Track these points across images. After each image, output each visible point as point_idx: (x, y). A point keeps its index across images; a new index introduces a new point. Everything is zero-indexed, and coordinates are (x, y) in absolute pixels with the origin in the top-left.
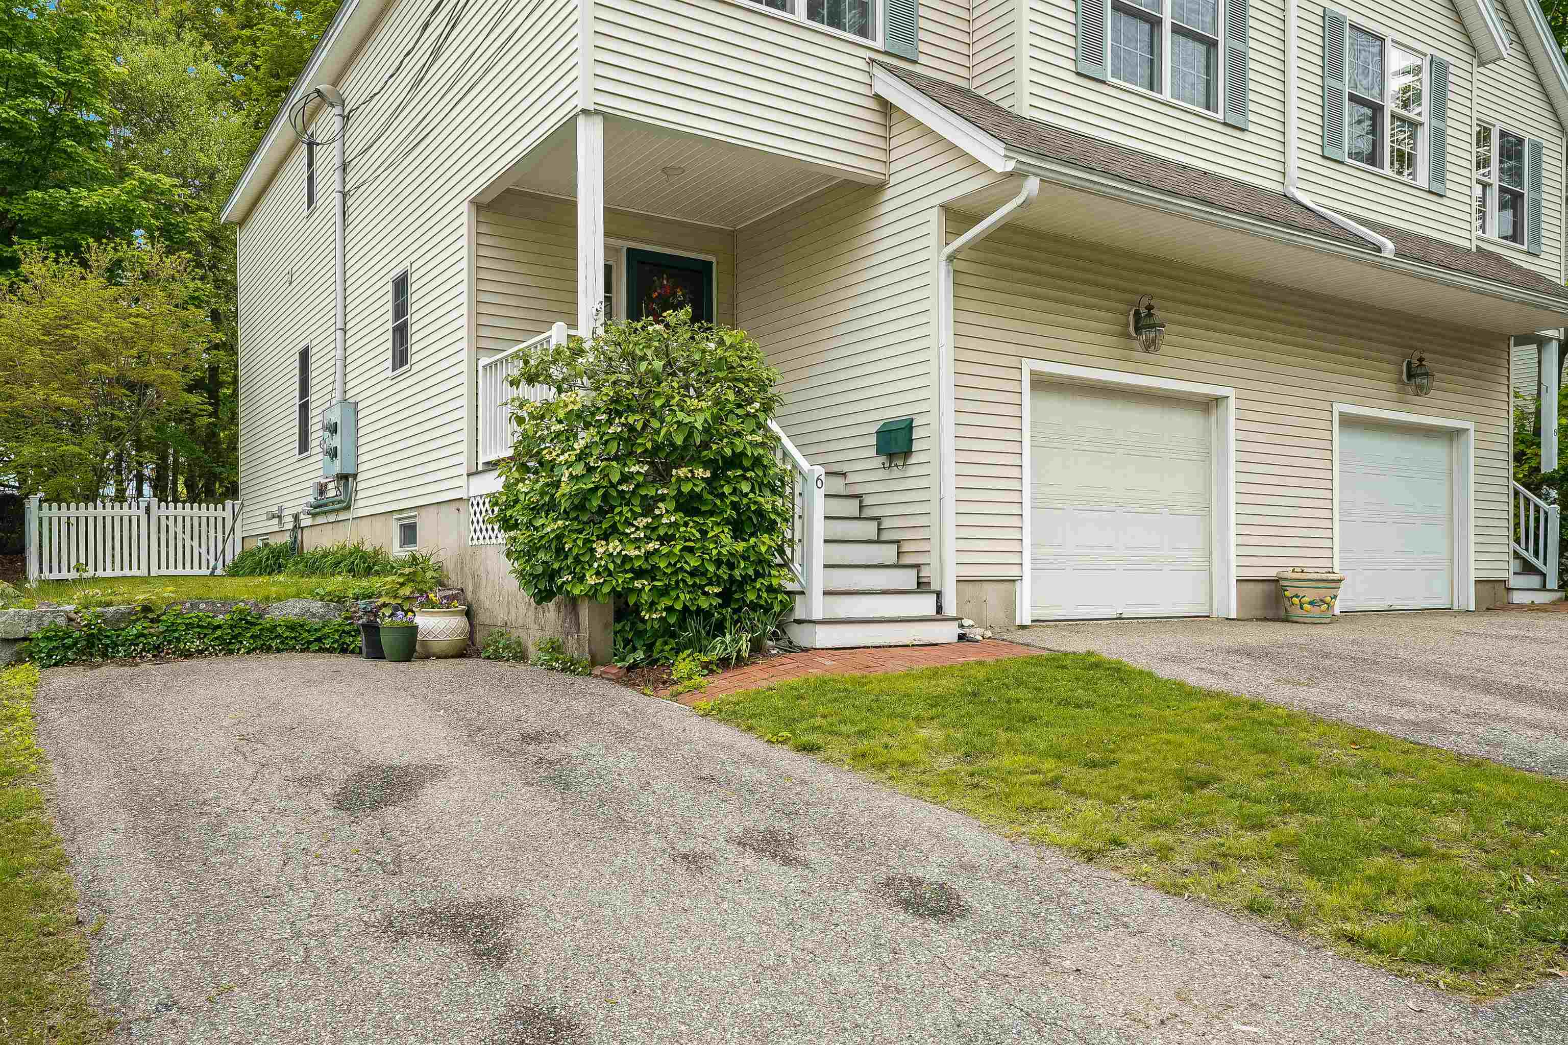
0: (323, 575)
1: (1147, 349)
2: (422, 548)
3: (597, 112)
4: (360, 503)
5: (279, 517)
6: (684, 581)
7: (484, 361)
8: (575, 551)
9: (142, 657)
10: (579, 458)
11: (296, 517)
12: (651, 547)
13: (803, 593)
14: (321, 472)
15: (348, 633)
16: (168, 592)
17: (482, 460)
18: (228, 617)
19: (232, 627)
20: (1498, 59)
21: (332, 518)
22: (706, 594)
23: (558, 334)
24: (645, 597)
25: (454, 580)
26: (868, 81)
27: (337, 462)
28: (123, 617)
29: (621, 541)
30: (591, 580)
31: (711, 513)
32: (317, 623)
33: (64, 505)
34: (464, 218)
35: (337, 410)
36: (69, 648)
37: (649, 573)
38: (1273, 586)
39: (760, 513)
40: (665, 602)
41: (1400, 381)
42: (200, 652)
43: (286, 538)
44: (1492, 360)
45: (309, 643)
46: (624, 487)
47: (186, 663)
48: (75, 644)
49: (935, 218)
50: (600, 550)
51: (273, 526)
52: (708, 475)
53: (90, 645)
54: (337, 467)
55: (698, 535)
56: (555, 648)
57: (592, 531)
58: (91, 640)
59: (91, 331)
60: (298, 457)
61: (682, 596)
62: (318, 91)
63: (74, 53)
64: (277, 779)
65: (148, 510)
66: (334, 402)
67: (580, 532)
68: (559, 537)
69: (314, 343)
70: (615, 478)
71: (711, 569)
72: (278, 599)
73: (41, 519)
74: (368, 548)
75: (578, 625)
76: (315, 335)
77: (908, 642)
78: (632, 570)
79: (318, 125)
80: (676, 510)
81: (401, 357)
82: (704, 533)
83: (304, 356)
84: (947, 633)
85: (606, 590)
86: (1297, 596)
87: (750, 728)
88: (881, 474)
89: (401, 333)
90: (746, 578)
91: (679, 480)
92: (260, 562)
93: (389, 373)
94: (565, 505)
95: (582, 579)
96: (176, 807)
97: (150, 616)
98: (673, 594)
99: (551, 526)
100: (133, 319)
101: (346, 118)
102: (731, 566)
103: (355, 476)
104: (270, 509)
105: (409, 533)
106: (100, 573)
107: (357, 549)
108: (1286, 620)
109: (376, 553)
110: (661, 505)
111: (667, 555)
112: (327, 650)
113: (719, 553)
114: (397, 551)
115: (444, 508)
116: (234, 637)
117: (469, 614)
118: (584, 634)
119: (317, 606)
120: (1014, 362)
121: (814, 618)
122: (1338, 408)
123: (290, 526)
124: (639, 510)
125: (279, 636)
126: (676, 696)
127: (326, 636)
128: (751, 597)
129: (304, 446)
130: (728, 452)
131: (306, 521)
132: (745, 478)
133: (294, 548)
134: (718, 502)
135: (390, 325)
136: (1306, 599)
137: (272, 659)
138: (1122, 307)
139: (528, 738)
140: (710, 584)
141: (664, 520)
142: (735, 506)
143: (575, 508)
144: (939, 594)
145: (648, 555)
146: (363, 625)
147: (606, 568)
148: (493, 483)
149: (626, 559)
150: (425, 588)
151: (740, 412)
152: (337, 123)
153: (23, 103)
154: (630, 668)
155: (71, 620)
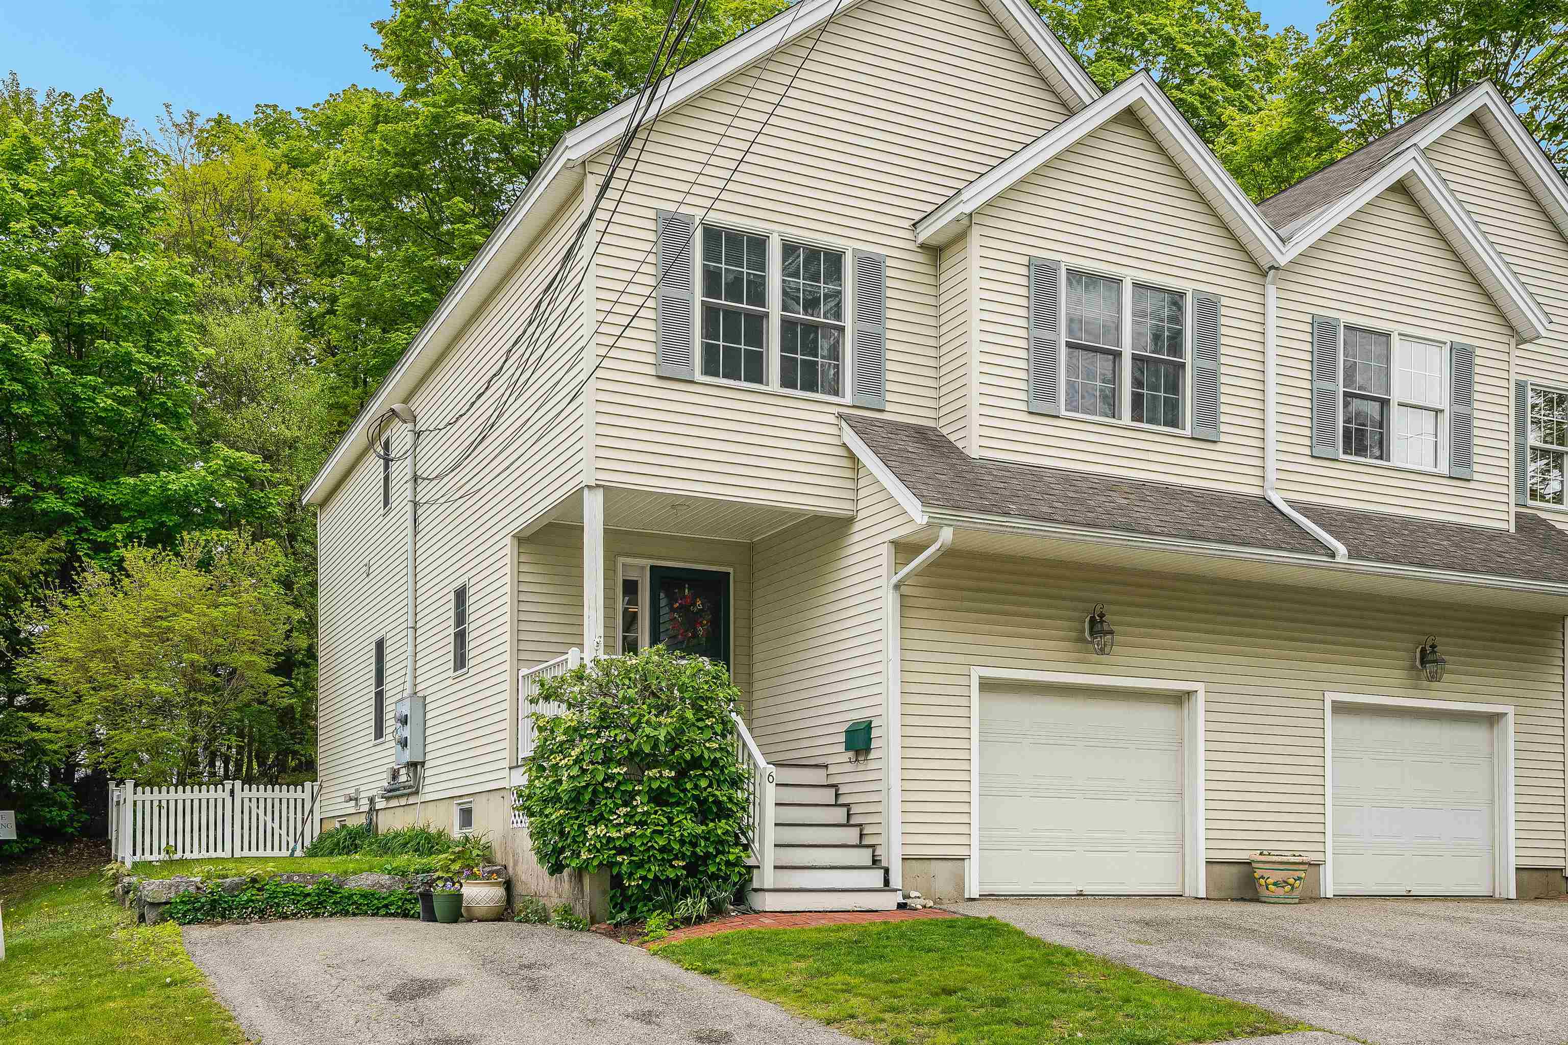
0: (394, 855)
1: (1102, 651)
2: (474, 831)
3: (598, 486)
4: (426, 790)
5: (356, 799)
6: (655, 857)
7: (524, 671)
8: (572, 834)
9: (251, 918)
10: (576, 761)
11: (372, 800)
12: (629, 830)
13: (758, 867)
14: (393, 758)
15: (409, 900)
16: (270, 867)
17: (521, 756)
18: (315, 886)
19: (318, 895)
20: (1538, 338)
21: (403, 801)
22: (673, 866)
23: (572, 659)
24: (624, 868)
25: (499, 858)
26: (837, 432)
27: (407, 751)
28: (237, 886)
29: (606, 826)
30: (584, 856)
31: (678, 804)
32: (384, 892)
33: (156, 789)
34: (507, 550)
35: (407, 702)
36: (199, 910)
37: (629, 851)
38: (1246, 867)
39: (717, 802)
40: (642, 872)
41: (1413, 667)
42: (295, 915)
43: (362, 820)
44: (1541, 640)
45: (378, 909)
46: (607, 785)
47: (284, 923)
48: (203, 906)
49: (885, 553)
50: (591, 833)
51: (350, 808)
52: (673, 774)
53: (213, 908)
54: (407, 756)
55: (666, 821)
56: (567, 911)
57: (585, 818)
58: (214, 904)
59: (184, 623)
60: (373, 742)
61: (653, 868)
62: (393, 410)
63: (165, 336)
64: (352, 987)
65: (232, 792)
66: (406, 694)
67: (577, 818)
68: (560, 823)
69: (389, 635)
70: (600, 778)
71: (677, 847)
72: (354, 873)
73: (135, 803)
74: (433, 830)
75: (582, 891)
76: (390, 627)
77: (849, 908)
78: (615, 848)
79: (394, 431)
80: (649, 802)
81: (460, 661)
82: (670, 820)
83: (380, 646)
84: (888, 902)
85: (595, 863)
86: (1262, 877)
87: (679, 961)
88: (849, 767)
89: (461, 638)
90: (708, 855)
91: (650, 778)
92: (338, 842)
93: (451, 673)
94: (565, 798)
95: (579, 856)
96: (290, 999)
97: (257, 886)
98: (646, 866)
99: (556, 814)
100: (222, 608)
101: (418, 434)
102: (694, 845)
103: (423, 764)
104: (347, 792)
105: (466, 816)
106: (188, 855)
107: (423, 831)
108: (1257, 900)
109: (440, 834)
110: (638, 798)
111: (641, 836)
112: (392, 915)
113: (682, 835)
114: (456, 833)
115: (492, 796)
116: (320, 903)
117: (508, 885)
118: (587, 899)
119: (385, 879)
120: (963, 670)
121: (766, 887)
122: (1330, 697)
123: (366, 808)
124: (619, 802)
125: (355, 903)
126: (642, 944)
127: (392, 903)
128: (712, 869)
129: (379, 732)
130: (688, 756)
131: (380, 804)
132: (703, 775)
133: (370, 829)
134: (682, 795)
135: (452, 631)
136: (1270, 881)
137: (350, 921)
138: (1076, 614)
139: (521, 967)
140: (676, 858)
141: (639, 810)
142: (695, 798)
143: (572, 801)
144: (887, 871)
145: (627, 836)
146: (420, 894)
147: (595, 846)
148: (520, 779)
149: (610, 840)
150: (472, 863)
151: (700, 724)
152: (410, 439)
153: (118, 391)
154: (616, 926)
155: (198, 888)
